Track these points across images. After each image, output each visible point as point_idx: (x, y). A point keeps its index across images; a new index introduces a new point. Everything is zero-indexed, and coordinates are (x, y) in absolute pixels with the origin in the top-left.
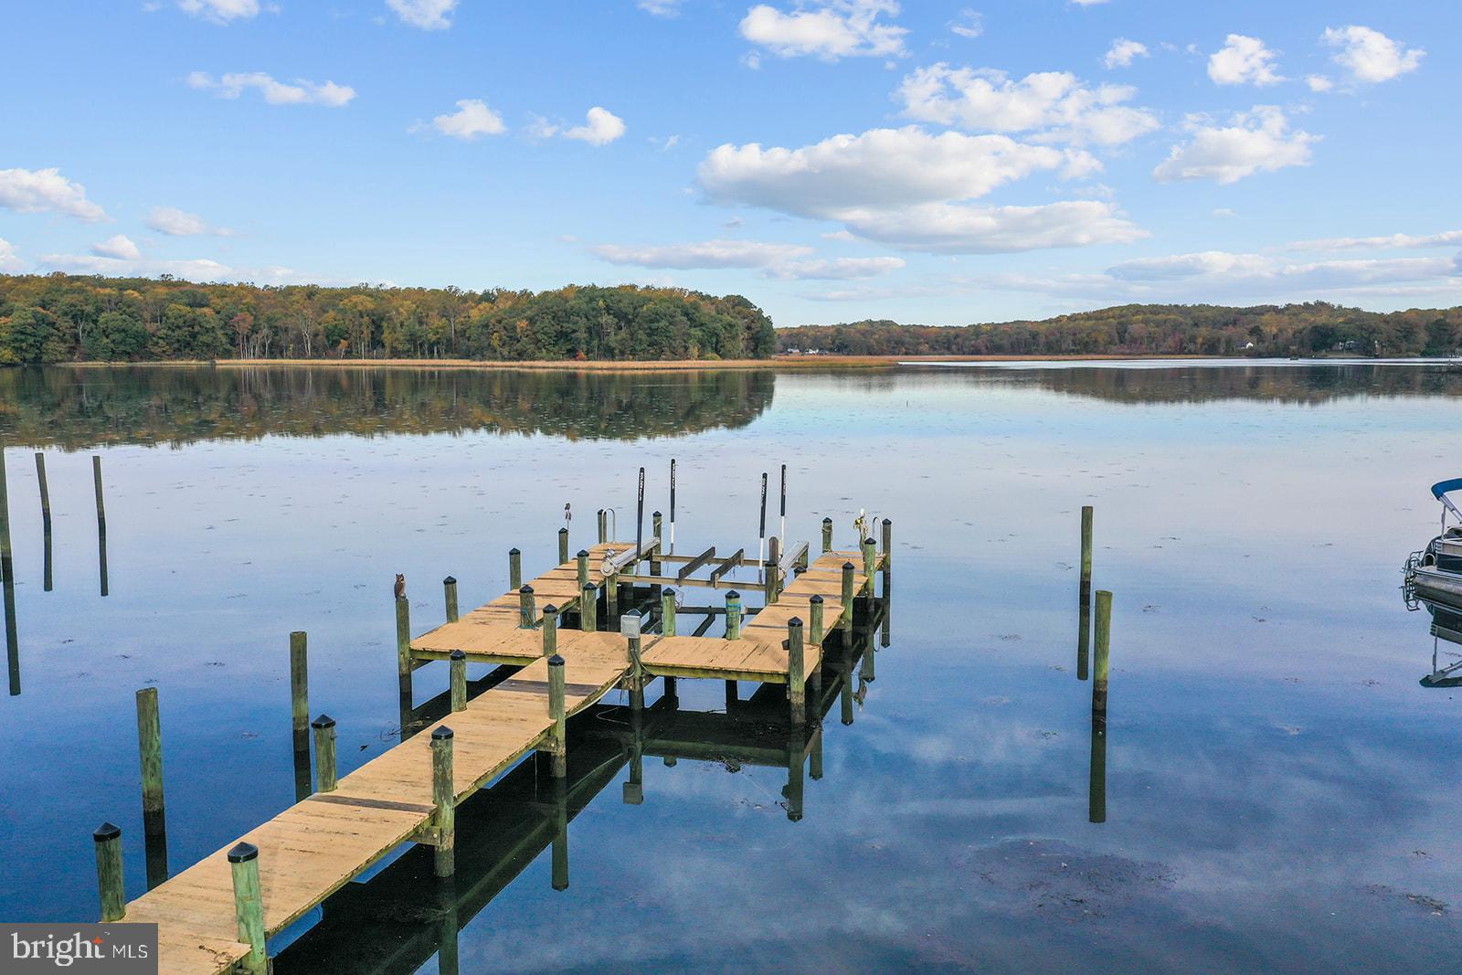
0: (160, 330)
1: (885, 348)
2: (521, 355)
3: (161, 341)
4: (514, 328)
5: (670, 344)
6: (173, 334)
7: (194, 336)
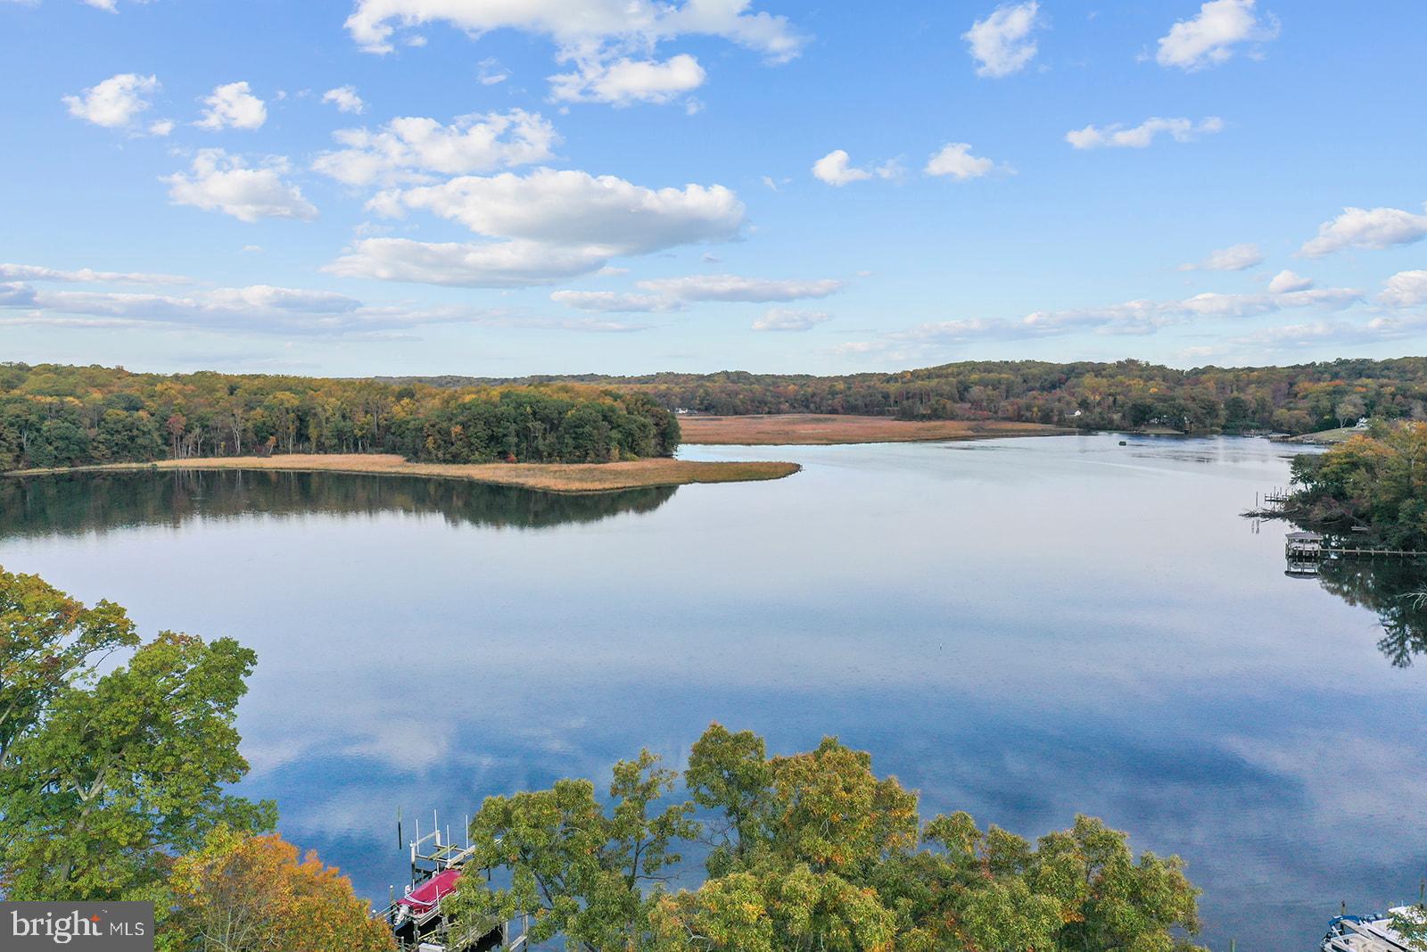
0: (99, 435)
1: (750, 407)
2: (455, 459)
3: (101, 446)
4: (449, 433)
5: (594, 447)
6: (112, 439)
7: (132, 439)
